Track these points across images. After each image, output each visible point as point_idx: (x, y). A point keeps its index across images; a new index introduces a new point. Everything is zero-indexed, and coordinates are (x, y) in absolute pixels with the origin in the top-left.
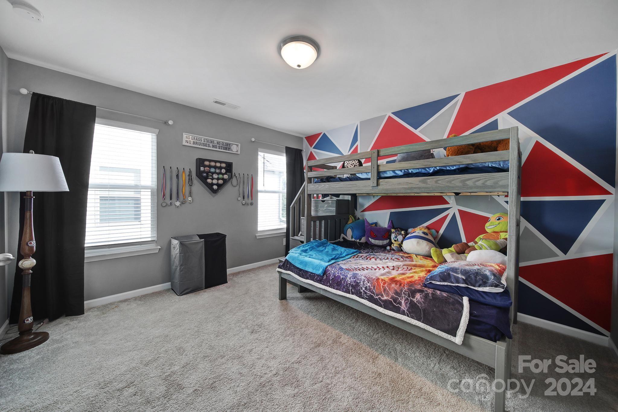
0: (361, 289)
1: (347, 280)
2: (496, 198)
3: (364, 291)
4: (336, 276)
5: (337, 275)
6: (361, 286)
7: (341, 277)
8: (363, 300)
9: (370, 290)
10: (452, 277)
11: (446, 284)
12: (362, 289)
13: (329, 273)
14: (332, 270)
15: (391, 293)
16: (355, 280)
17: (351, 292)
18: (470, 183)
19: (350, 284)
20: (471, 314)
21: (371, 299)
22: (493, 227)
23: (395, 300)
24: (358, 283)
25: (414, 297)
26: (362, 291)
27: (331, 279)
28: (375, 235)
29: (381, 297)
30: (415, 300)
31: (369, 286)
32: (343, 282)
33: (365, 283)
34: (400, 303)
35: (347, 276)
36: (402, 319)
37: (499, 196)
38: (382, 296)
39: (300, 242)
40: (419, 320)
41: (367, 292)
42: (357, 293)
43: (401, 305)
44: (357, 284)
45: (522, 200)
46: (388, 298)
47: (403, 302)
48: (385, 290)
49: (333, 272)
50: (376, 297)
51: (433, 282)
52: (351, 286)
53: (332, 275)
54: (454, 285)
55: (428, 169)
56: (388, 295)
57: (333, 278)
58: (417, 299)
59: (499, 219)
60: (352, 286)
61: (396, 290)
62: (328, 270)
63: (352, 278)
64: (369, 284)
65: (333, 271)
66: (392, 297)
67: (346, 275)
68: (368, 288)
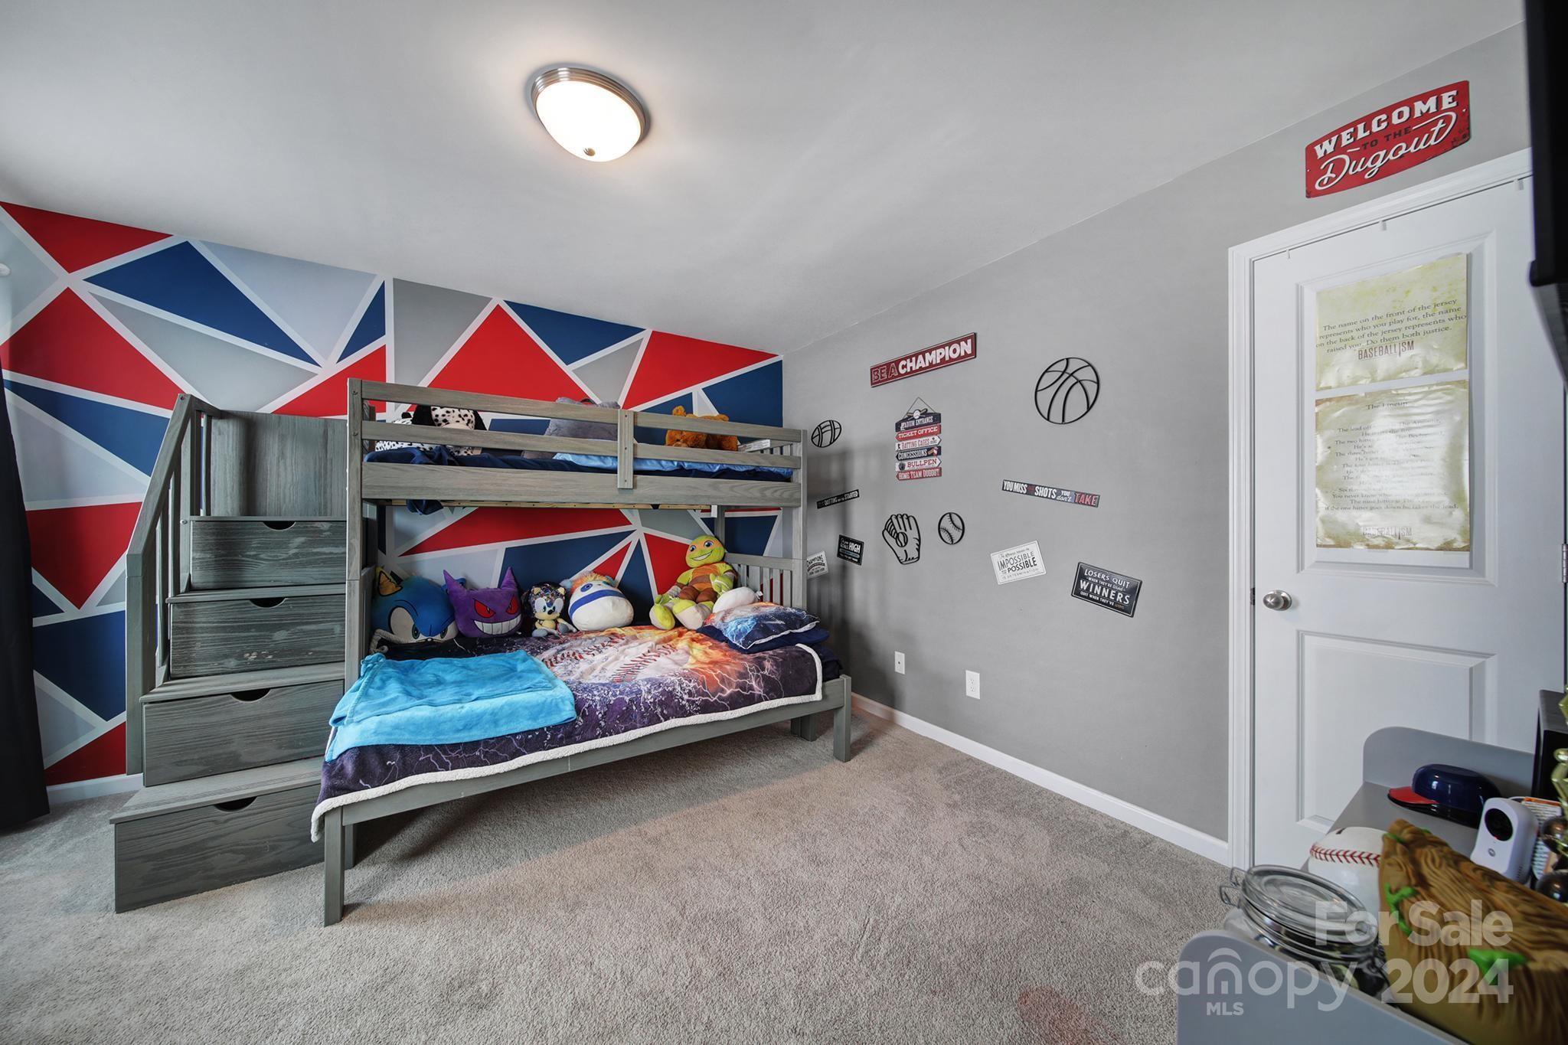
0: (681, 700)
1: (644, 698)
2: (691, 512)
3: (688, 701)
4: (612, 702)
5: (614, 701)
6: (679, 694)
7: (627, 699)
8: (692, 717)
9: (700, 693)
10: (771, 628)
11: (771, 638)
12: (683, 699)
13: (590, 706)
14: (595, 696)
15: (734, 680)
16: (661, 689)
17: (662, 718)
18: (768, 493)
19: (654, 703)
20: (820, 657)
21: (706, 708)
22: (705, 557)
23: (743, 687)
24: (671, 692)
25: (763, 669)
26: (684, 702)
27: (600, 715)
28: (489, 612)
29: (721, 694)
30: (766, 672)
31: (695, 687)
32: (634, 708)
33: (685, 685)
34: (751, 688)
35: (640, 690)
36: (762, 708)
37: (695, 510)
38: (723, 691)
39: (235, 699)
40: (779, 697)
41: (695, 699)
42: (676, 712)
43: (753, 690)
44: (671, 695)
45: (726, 516)
46: (731, 690)
47: (754, 683)
48: (723, 681)
49: (597, 698)
50: (714, 699)
51: (757, 642)
52: (660, 705)
53: (598, 707)
54: (779, 635)
55: (711, 467)
56: (730, 685)
57: (605, 713)
58: (768, 669)
59: (709, 545)
60: (661, 703)
61: (739, 672)
62: (583, 701)
63: (655, 689)
64: (692, 684)
65: (599, 696)
66: (738, 686)
67: (635, 689)
68: (694, 691)
